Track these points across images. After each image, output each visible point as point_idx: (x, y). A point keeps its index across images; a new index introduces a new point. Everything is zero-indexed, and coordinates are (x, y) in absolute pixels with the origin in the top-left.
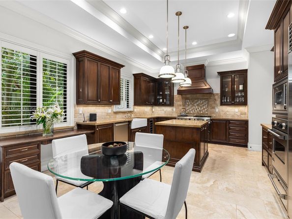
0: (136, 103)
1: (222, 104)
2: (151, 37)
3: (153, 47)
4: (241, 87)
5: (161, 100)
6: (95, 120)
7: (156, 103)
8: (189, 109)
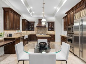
0: (23, 30)
1: (48, 30)
2: (32, 8)
3: (31, 11)
4: (53, 26)
5: (30, 29)
6: (12, 36)
7: (29, 30)
8: (39, 32)
